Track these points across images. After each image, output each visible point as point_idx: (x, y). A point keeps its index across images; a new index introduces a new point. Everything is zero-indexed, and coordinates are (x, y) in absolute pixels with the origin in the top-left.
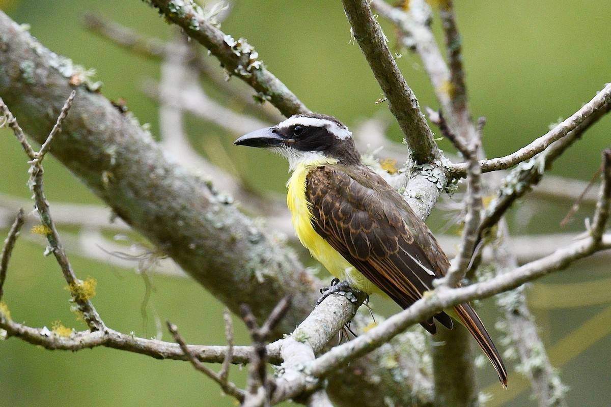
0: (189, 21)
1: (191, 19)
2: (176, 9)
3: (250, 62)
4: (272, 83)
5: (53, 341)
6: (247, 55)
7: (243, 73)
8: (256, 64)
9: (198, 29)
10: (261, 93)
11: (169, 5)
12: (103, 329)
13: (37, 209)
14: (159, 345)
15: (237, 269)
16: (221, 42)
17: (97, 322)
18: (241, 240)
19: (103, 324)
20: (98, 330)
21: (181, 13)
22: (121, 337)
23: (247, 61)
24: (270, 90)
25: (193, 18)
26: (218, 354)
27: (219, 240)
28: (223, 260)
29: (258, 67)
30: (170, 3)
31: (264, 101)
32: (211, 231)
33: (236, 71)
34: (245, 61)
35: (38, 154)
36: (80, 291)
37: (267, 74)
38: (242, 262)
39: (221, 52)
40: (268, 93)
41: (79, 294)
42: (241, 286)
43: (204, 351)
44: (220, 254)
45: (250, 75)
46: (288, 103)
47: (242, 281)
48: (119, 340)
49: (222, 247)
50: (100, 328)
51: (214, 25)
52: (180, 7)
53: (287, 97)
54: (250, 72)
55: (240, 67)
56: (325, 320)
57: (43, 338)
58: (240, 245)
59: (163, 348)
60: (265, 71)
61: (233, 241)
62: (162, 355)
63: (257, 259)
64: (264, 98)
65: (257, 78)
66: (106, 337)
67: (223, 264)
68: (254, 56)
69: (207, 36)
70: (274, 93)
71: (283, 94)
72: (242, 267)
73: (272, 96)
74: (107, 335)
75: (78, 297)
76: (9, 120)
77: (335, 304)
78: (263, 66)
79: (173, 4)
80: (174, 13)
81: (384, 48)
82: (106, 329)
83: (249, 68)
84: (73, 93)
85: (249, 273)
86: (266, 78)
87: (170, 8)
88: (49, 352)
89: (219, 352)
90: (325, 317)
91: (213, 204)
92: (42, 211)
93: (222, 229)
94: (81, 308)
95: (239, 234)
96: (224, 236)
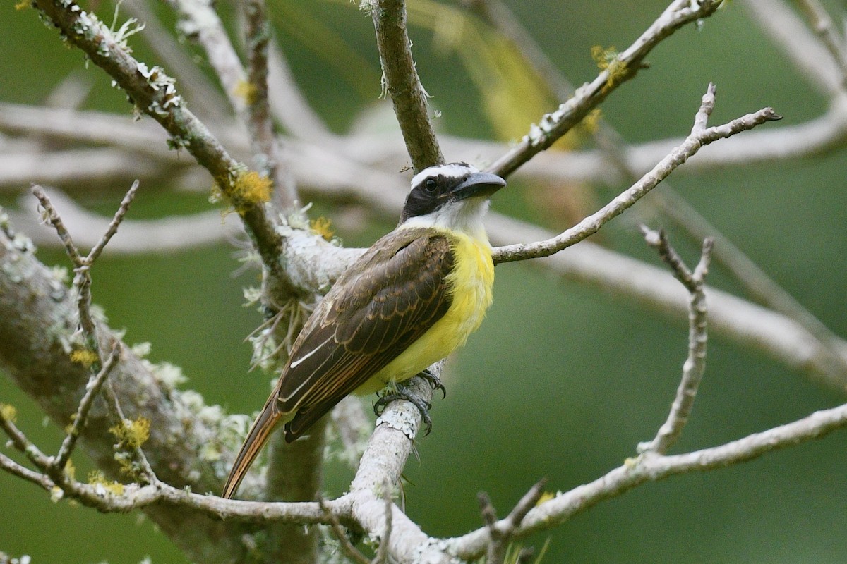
0: (97, 45)
1: (100, 43)
2: (83, 30)
3: (167, 98)
4: (191, 123)
5: (108, 502)
6: (163, 88)
7: (159, 112)
8: (175, 100)
9: (107, 55)
10: (178, 137)
11: (74, 25)
12: (154, 483)
13: (82, 330)
14: (217, 503)
15: (37, 335)
16: (134, 72)
17: (148, 474)
18: (43, 298)
19: (154, 476)
20: (149, 484)
21: (89, 35)
22: (176, 493)
23: (163, 95)
24: (189, 133)
25: (103, 41)
26: (284, 514)
27: (17, 298)
28: (20, 323)
29: (177, 104)
30: (76, 22)
31: (181, 146)
32: (9, 286)
33: (150, 108)
34: (161, 96)
35: (86, 259)
36: (128, 435)
37: (186, 112)
38: (43, 326)
39: (133, 85)
40: (186, 137)
41: (128, 438)
42: (39, 356)
43: (267, 510)
44: (17, 315)
45: (167, 113)
46: (209, 148)
47: (41, 350)
48: (173, 497)
49: (19, 307)
50: (151, 482)
51: (124, 50)
52: (88, 27)
53: (208, 142)
54: (167, 110)
55: (155, 104)
56: (389, 464)
57: (99, 498)
58: (41, 304)
59: (222, 506)
60: (184, 109)
61: (34, 298)
62: (221, 515)
63: (60, 323)
64: (181, 143)
65: (174, 117)
66: (158, 494)
67: (20, 328)
68: (171, 90)
69: (118, 64)
70: (193, 137)
71: (204, 139)
72: (43, 332)
73: (190, 141)
74: (159, 492)
75: (127, 441)
76: (53, 215)
77: (393, 442)
78: (182, 102)
79: (79, 24)
80: (81, 35)
81: (422, 105)
82: (158, 483)
83: (166, 105)
84: (136, 183)
85: (50, 340)
86: (185, 117)
87: (76, 28)
88: (101, 515)
89: (285, 511)
90: (388, 460)
91: (10, 252)
92: (87, 333)
93: (20, 284)
94: (130, 456)
95: (41, 291)
96: (23, 293)
